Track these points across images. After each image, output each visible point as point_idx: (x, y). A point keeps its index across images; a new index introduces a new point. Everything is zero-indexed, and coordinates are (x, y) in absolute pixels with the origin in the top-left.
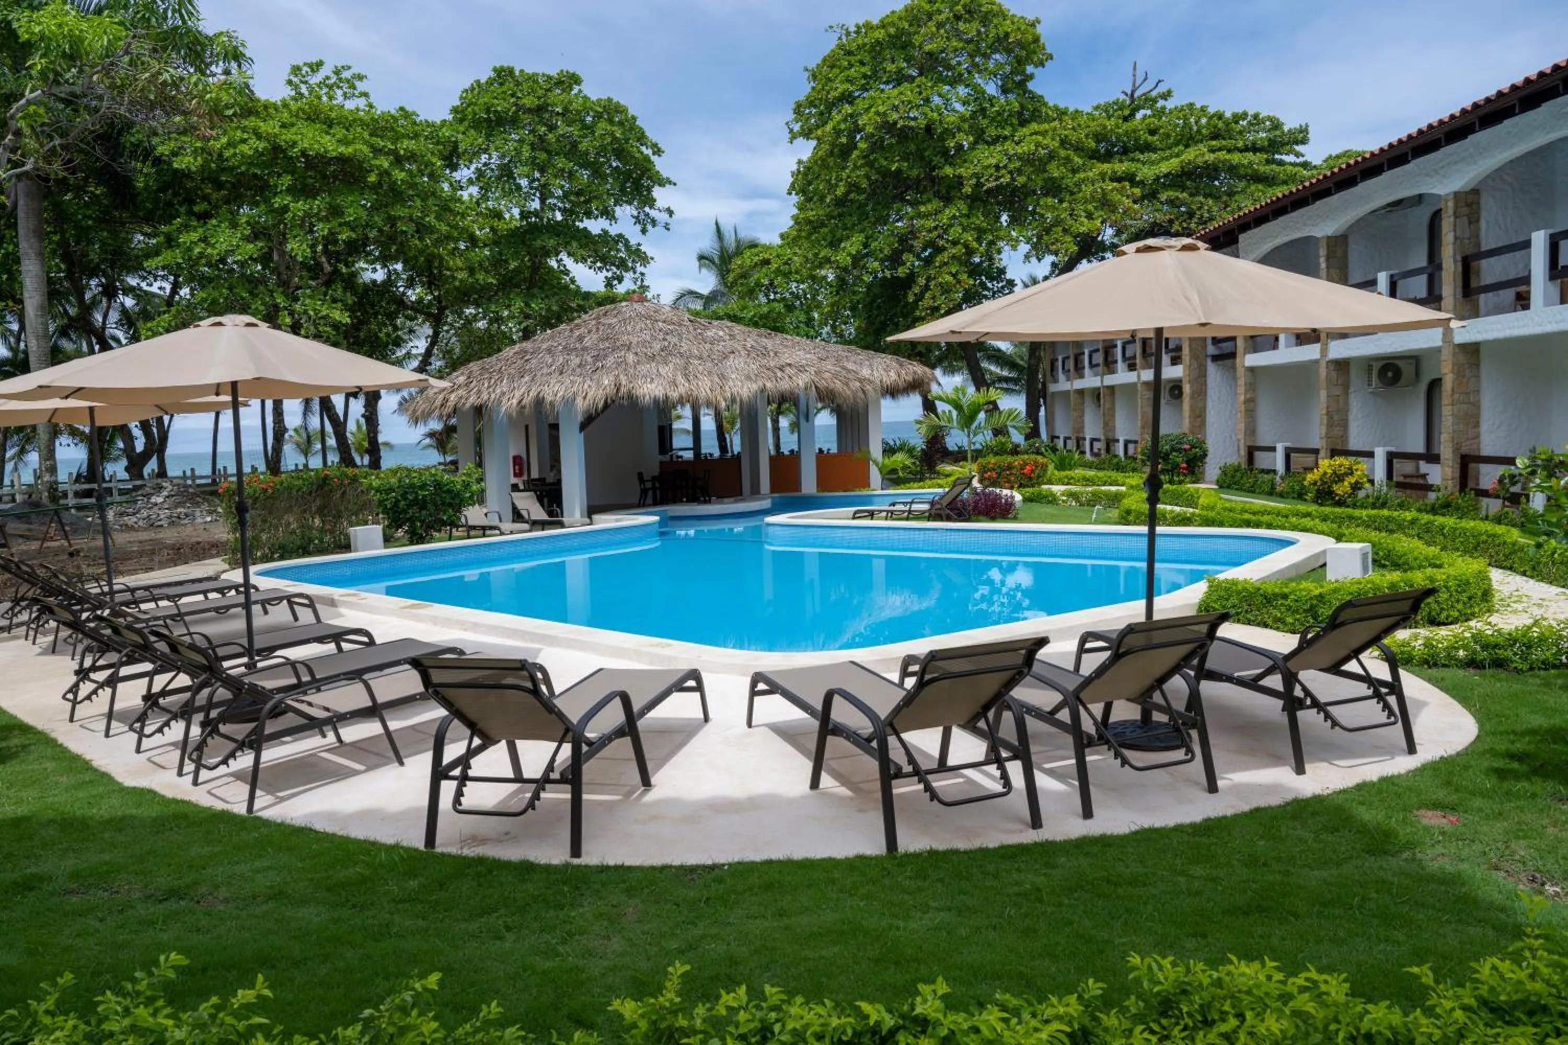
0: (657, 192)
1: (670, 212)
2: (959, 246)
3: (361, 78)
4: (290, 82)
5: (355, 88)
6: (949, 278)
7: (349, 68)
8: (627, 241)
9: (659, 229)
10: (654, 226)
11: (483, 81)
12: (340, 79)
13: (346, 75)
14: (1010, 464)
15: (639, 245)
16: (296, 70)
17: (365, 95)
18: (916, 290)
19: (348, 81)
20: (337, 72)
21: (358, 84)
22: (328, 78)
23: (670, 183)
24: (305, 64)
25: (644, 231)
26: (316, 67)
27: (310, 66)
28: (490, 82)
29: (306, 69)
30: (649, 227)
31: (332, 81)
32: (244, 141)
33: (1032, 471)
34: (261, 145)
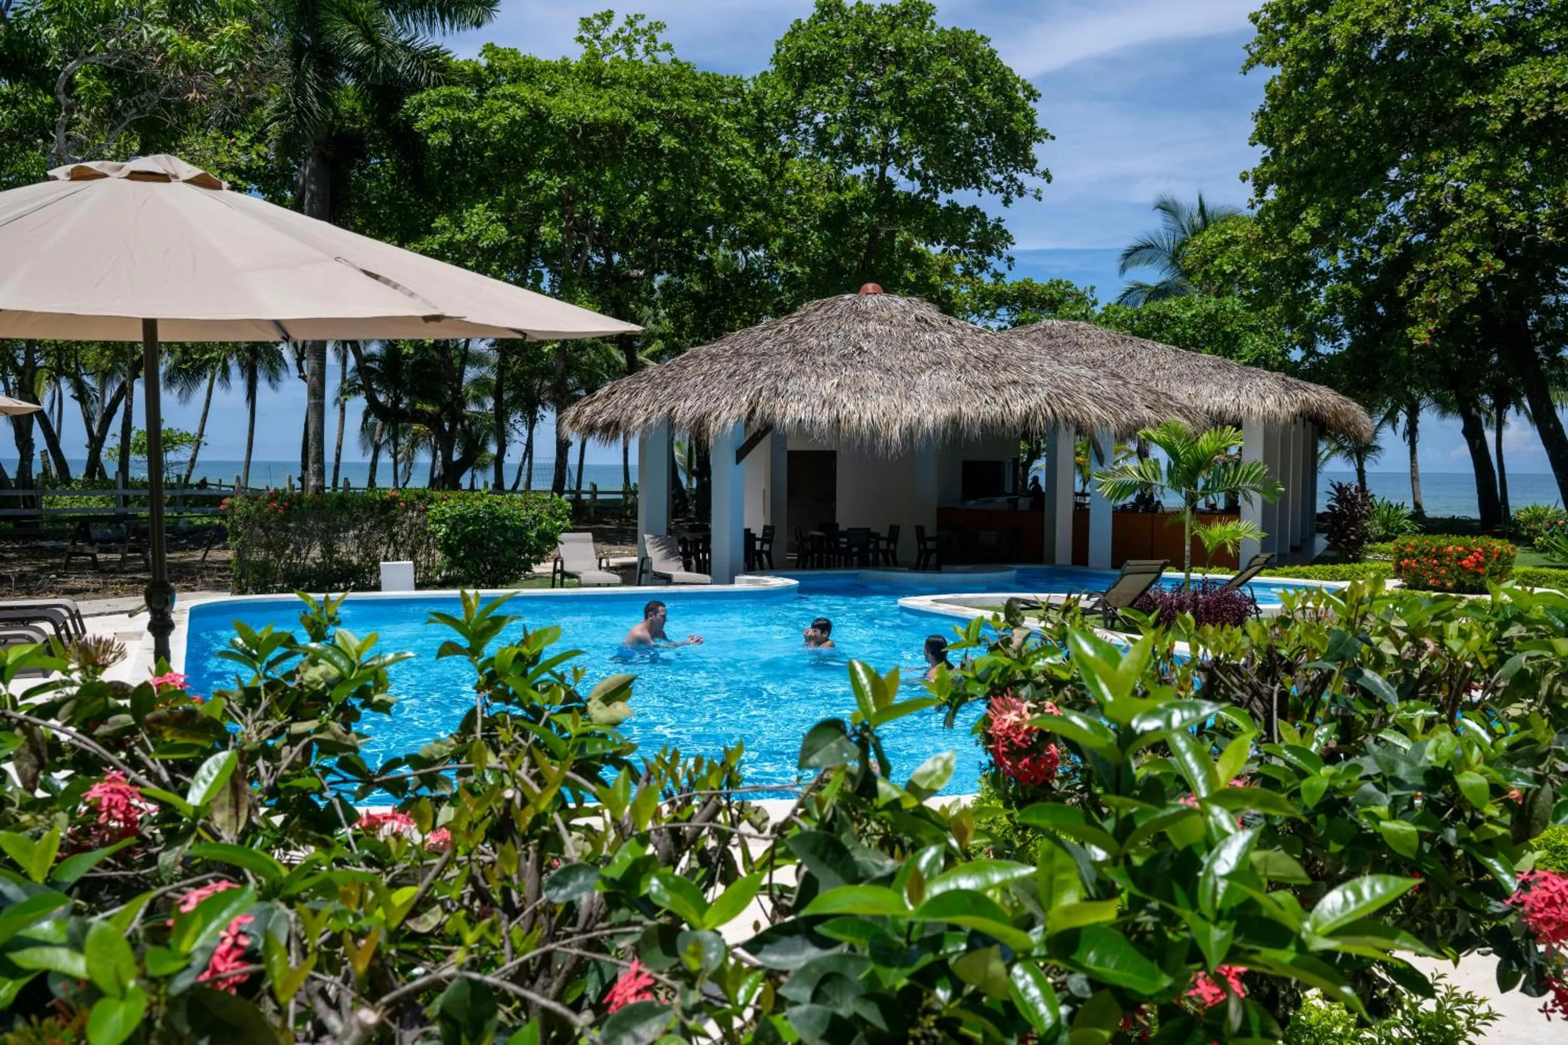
0: (1036, 149)
1: (1047, 176)
2: (1481, 213)
3: (660, 26)
4: (581, 39)
5: (655, 41)
6: (1464, 261)
7: (643, 17)
8: (983, 215)
9: (1028, 198)
10: (1021, 195)
11: (805, 21)
12: (636, 31)
13: (641, 25)
14: (1440, 548)
15: (1000, 220)
16: (586, 23)
17: (668, 47)
18: (1412, 278)
19: (644, 33)
20: (631, 23)
21: (658, 35)
22: (621, 30)
23: (1046, 136)
24: (596, 16)
25: (1007, 202)
26: (607, 17)
27: (600, 17)
28: (815, 20)
29: (597, 23)
30: (1014, 196)
31: (626, 34)
32: (503, 110)
33: (1480, 564)
34: (519, 113)
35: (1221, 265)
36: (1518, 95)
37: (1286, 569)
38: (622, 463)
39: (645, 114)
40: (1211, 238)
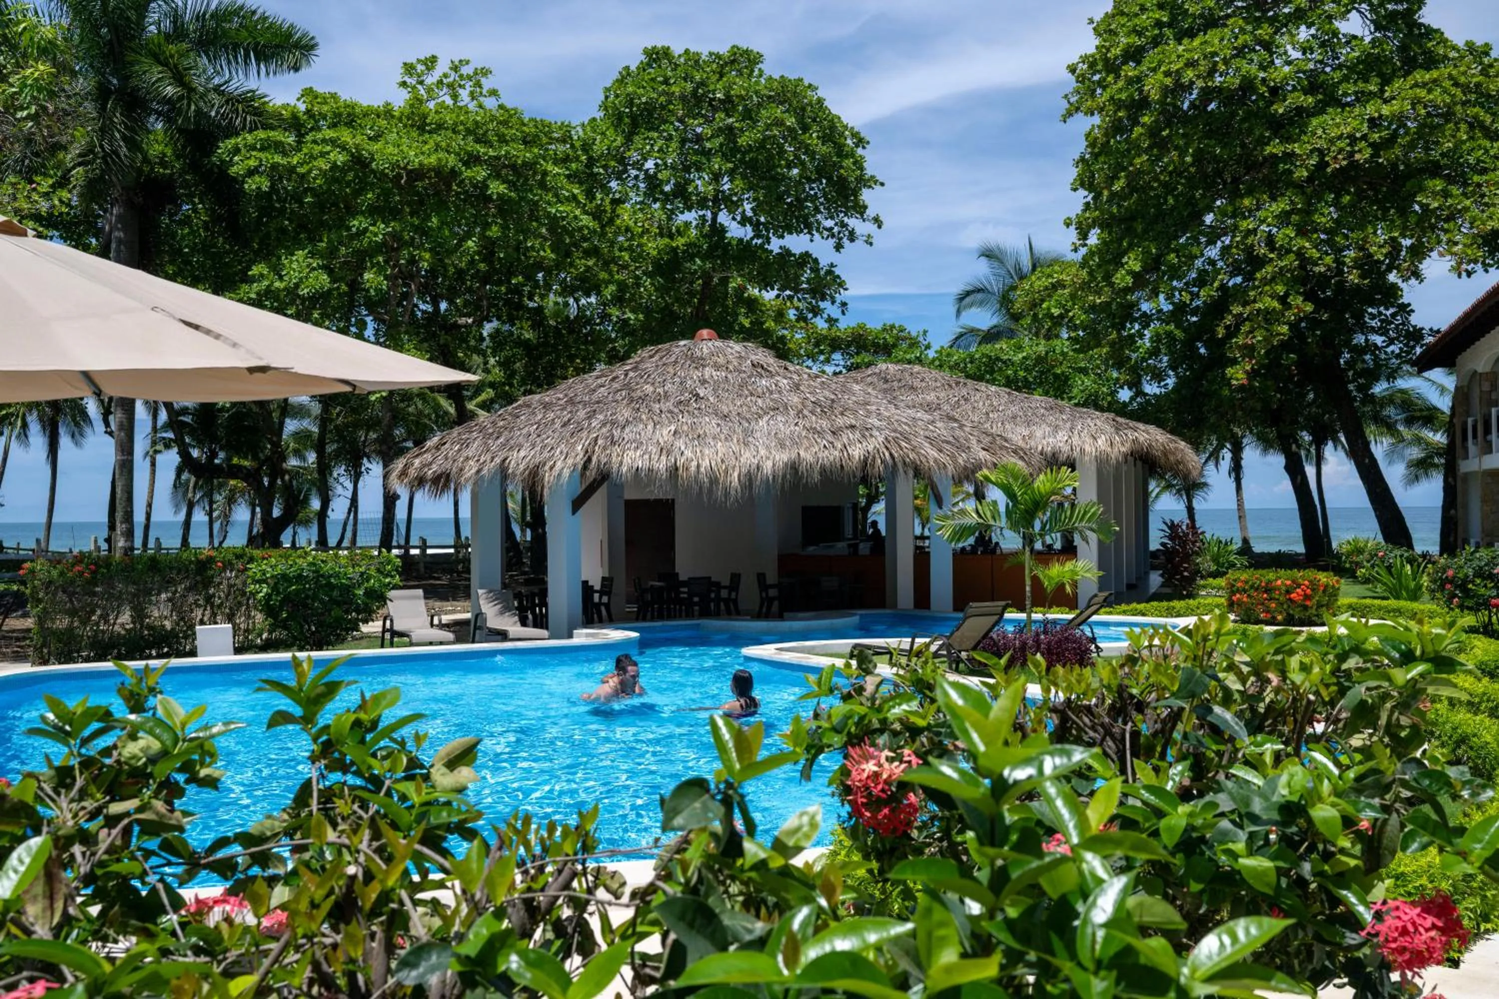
0: (866, 195)
1: (878, 221)
2: (1292, 256)
3: (485, 72)
4: (404, 84)
5: (480, 87)
7: (468, 62)
8: (816, 261)
9: (859, 243)
10: (852, 240)
11: (633, 68)
12: (461, 76)
13: (466, 70)
14: (1269, 582)
15: (832, 265)
16: (409, 68)
17: (494, 93)
18: (1229, 320)
19: (470, 78)
20: (455, 68)
21: (483, 81)
22: (446, 76)
23: (876, 182)
24: (419, 61)
25: (838, 247)
26: (431, 62)
27: (424, 62)
28: (642, 68)
29: (420, 68)
30: (846, 241)
31: (451, 79)
32: (323, 154)
33: (1307, 597)
34: (341, 158)
35: (1049, 309)
36: (1322, 144)
37: (1124, 607)
38: (452, 516)
39: (472, 160)
40: (1039, 282)
